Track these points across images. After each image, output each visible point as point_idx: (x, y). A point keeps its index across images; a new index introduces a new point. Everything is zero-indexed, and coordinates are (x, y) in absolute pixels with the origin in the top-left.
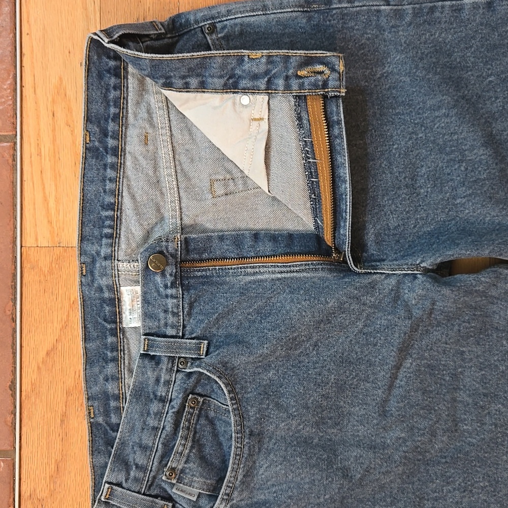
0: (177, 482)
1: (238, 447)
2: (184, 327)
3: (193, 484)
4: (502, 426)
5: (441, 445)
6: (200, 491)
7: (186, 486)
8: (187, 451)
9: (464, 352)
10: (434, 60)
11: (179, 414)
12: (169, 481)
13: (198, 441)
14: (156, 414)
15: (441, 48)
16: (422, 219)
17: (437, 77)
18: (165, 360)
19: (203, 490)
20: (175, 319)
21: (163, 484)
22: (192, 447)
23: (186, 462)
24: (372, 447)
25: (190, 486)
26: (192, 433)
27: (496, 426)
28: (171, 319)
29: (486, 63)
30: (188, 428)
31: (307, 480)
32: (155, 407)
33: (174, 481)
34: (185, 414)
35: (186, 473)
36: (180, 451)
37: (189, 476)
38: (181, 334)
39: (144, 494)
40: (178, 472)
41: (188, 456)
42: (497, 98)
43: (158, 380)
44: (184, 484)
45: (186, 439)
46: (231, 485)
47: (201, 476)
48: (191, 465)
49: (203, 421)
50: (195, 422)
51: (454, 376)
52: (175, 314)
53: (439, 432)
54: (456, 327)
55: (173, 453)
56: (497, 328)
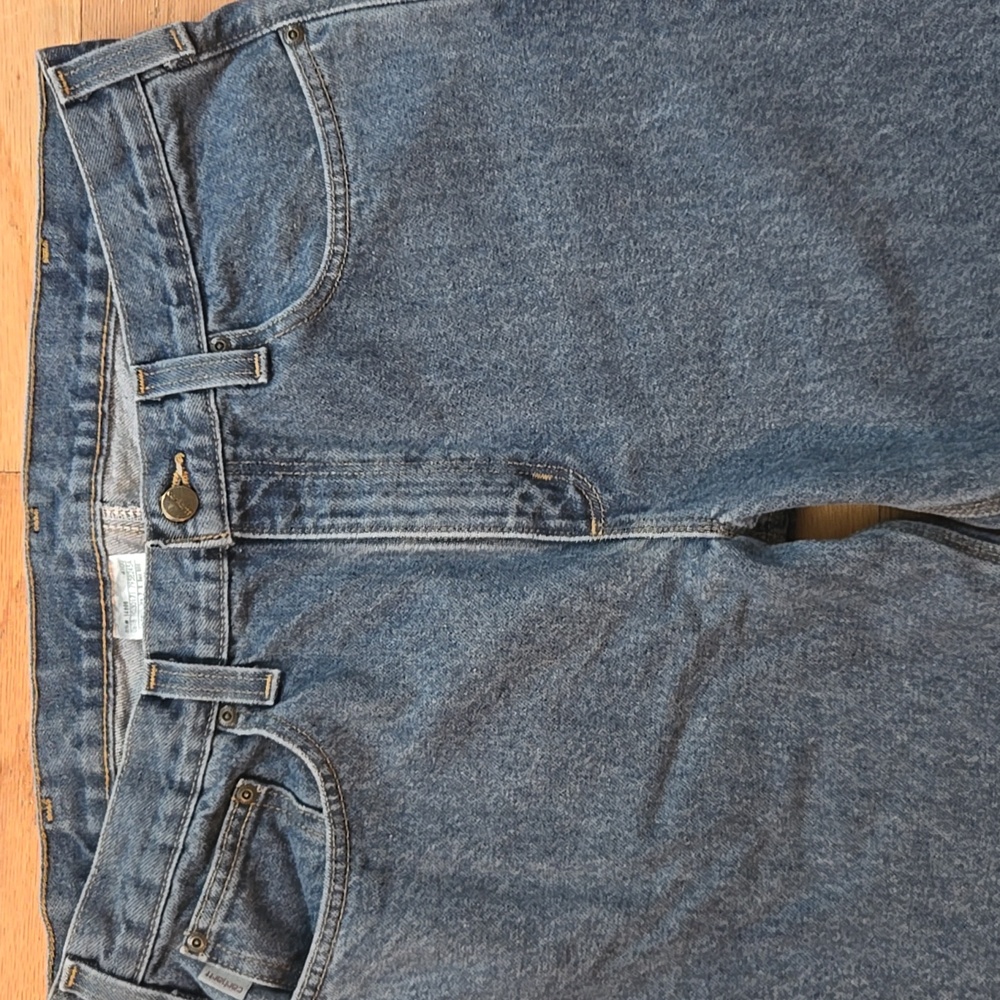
0: (210, 960)
1: (335, 892)
2: (232, 641)
3: (240, 965)
4: (899, 860)
5: (767, 898)
6: (255, 980)
7: (226, 970)
8: (230, 894)
9: (816, 701)
10: (761, 93)
11: (216, 820)
12: (194, 957)
13: (253, 874)
14: (170, 819)
15: (778, 67)
16: (731, 424)
17: (765, 129)
18: (191, 709)
19: (262, 978)
20: (213, 624)
21: (183, 964)
22: (240, 887)
23: (226, 919)
24: (623, 903)
25: (235, 969)
26: (241, 858)
27: (887, 860)
28: (203, 624)
29: (876, 97)
30: (233, 848)
31: (481, 967)
32: (168, 804)
33: (203, 958)
34: (227, 819)
35: (226, 942)
36: (213, 894)
37: (233, 948)
38: (225, 656)
39: (143, 984)
40: (212, 938)
41: (232, 906)
42: (897, 171)
43: (175, 750)
44: (222, 965)
45: (228, 869)
46: (319, 969)
47: (258, 947)
48: (237, 924)
49: (263, 834)
50: (247, 836)
51: (802, 754)
52: (212, 614)
53: (764, 870)
54: (798, 648)
55: (201, 898)
56: (888, 653)
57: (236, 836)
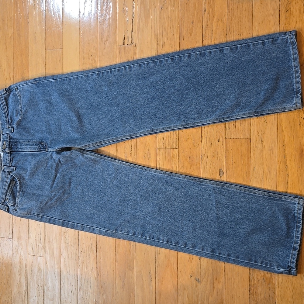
2: (11, 164)
3: (11, 203)
4: (80, 193)
5: (66, 197)
8: (10, 194)
9: (72, 172)
10: (64, 94)
11: (9, 185)
12: (7, 202)
13: (13, 192)
14: (5, 185)
15: (66, 90)
16: (61, 137)
17: (64, 98)
18: (6, 172)
19: (13, 204)
20: (9, 162)
22: (11, 193)
23: (10, 197)
24: (48, 197)
27: (79, 193)
28: (8, 162)
29: (78, 94)
30: (11, 189)
31: (33, 204)
32: (5, 183)
34: (11, 185)
36: (8, 194)
37: (10, 201)
38: (10, 166)
39: (2, 204)
41: (10, 196)
42: (80, 103)
43: (5, 177)
45: (10, 191)
47: (13, 201)
48: (10, 198)
49: (15, 187)
51: (70, 179)
52: (9, 160)
53: (65, 194)
54: (68, 165)
56: (79, 166)
57: (12, 187)
